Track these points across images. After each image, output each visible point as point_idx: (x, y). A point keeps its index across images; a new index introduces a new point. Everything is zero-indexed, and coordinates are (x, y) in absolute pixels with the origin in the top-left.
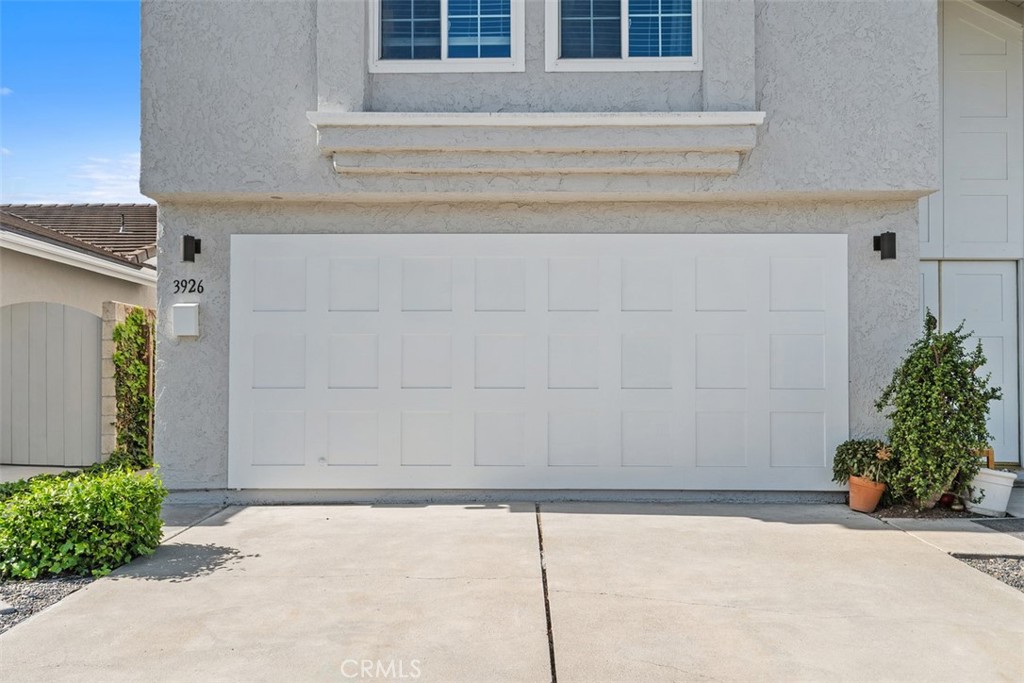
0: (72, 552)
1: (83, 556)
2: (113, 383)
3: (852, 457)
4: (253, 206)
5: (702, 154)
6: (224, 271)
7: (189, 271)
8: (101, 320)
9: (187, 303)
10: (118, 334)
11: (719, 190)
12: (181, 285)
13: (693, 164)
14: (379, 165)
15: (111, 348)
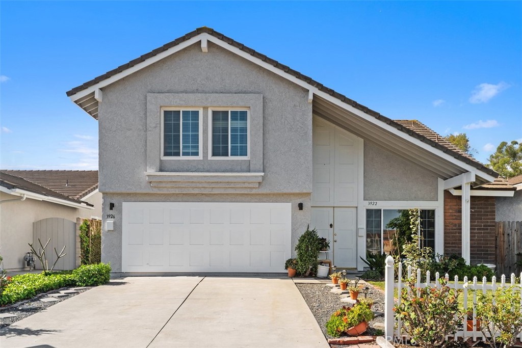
0: (93, 280)
1: (95, 281)
2: (80, 244)
3: (289, 263)
4: (129, 194)
5: (249, 183)
6: (120, 212)
7: (111, 212)
8: (76, 223)
9: (110, 221)
10: (81, 228)
11: (254, 191)
12: (109, 216)
13: (246, 185)
14: (164, 185)
15: (79, 233)
